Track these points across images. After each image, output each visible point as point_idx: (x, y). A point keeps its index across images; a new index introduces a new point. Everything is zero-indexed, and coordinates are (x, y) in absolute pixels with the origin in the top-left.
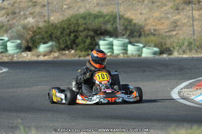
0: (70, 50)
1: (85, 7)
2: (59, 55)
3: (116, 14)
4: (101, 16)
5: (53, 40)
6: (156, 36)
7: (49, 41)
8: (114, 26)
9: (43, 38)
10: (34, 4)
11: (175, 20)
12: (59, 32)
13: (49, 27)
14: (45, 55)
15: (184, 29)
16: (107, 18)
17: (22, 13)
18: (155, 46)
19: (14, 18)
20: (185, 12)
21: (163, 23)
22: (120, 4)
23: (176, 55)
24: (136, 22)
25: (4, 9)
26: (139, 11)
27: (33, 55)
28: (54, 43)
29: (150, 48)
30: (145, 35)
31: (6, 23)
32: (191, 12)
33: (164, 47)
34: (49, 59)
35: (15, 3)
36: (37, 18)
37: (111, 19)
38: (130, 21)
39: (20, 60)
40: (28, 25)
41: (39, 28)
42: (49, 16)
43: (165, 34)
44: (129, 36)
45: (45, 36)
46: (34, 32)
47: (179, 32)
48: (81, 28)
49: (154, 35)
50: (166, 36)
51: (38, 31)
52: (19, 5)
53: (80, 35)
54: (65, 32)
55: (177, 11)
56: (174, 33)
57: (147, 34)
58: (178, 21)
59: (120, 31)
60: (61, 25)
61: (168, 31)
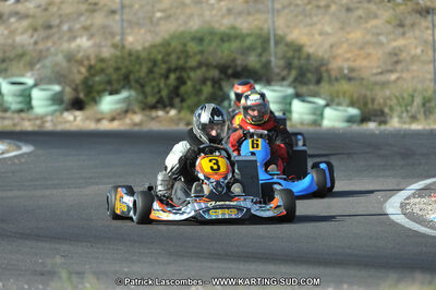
0: (168, 109)
1: (201, 15)
2: (145, 118)
3: (269, 34)
4: (236, 37)
5: (130, 88)
6: (353, 83)
7: (123, 87)
8: (264, 59)
9: (109, 82)
10: (91, 7)
11: (394, 48)
12: (144, 70)
13: (123, 58)
14: (113, 119)
15: (415, 67)
16: (248, 41)
17: (65, 27)
18: (352, 104)
19: (48, 38)
20: (417, 33)
21: (369, 55)
22: (278, 11)
23: (395, 124)
24: (311, 50)
25: (27, 16)
26: (319, 26)
27: (87, 118)
28: (133, 93)
29: (340, 108)
30: (330, 81)
31: (31, 47)
32: (430, 32)
33: (370, 106)
34: (122, 128)
35: (50, 4)
36: (97, 39)
37: (258, 44)
38: (298, 49)
39: (60, 128)
40: (79, 52)
41: (102, 60)
42: (123, 34)
43: (373, 79)
44: (295, 80)
45: (115, 77)
46: (90, 68)
47: (404, 75)
48: (192, 62)
49: (350, 79)
50: (376, 84)
51: (99, 66)
52: (59, 9)
53: (189, 78)
54: (156, 70)
55: (401, 30)
56: (393, 77)
57: (333, 77)
58: (401, 50)
59: (277, 70)
60: (149, 54)
61: (381, 73)
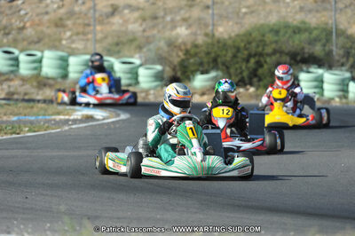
0: (248, 87)
1: (279, 12)
4: (305, 30)
7: (212, 69)
8: (327, 49)
9: (201, 64)
12: (230, 55)
13: (213, 45)
14: (203, 94)
16: (315, 33)
17: (168, 18)
22: (340, 10)
28: (220, 73)
31: (140, 34)
36: (194, 29)
37: (323, 36)
40: (178, 39)
41: (196, 46)
42: (214, 25)
44: (352, 67)
45: (205, 60)
46: (187, 52)
48: (269, 50)
51: (193, 51)
52: (164, 4)
53: (266, 62)
54: (240, 55)
59: (337, 58)
60: (233, 42)
